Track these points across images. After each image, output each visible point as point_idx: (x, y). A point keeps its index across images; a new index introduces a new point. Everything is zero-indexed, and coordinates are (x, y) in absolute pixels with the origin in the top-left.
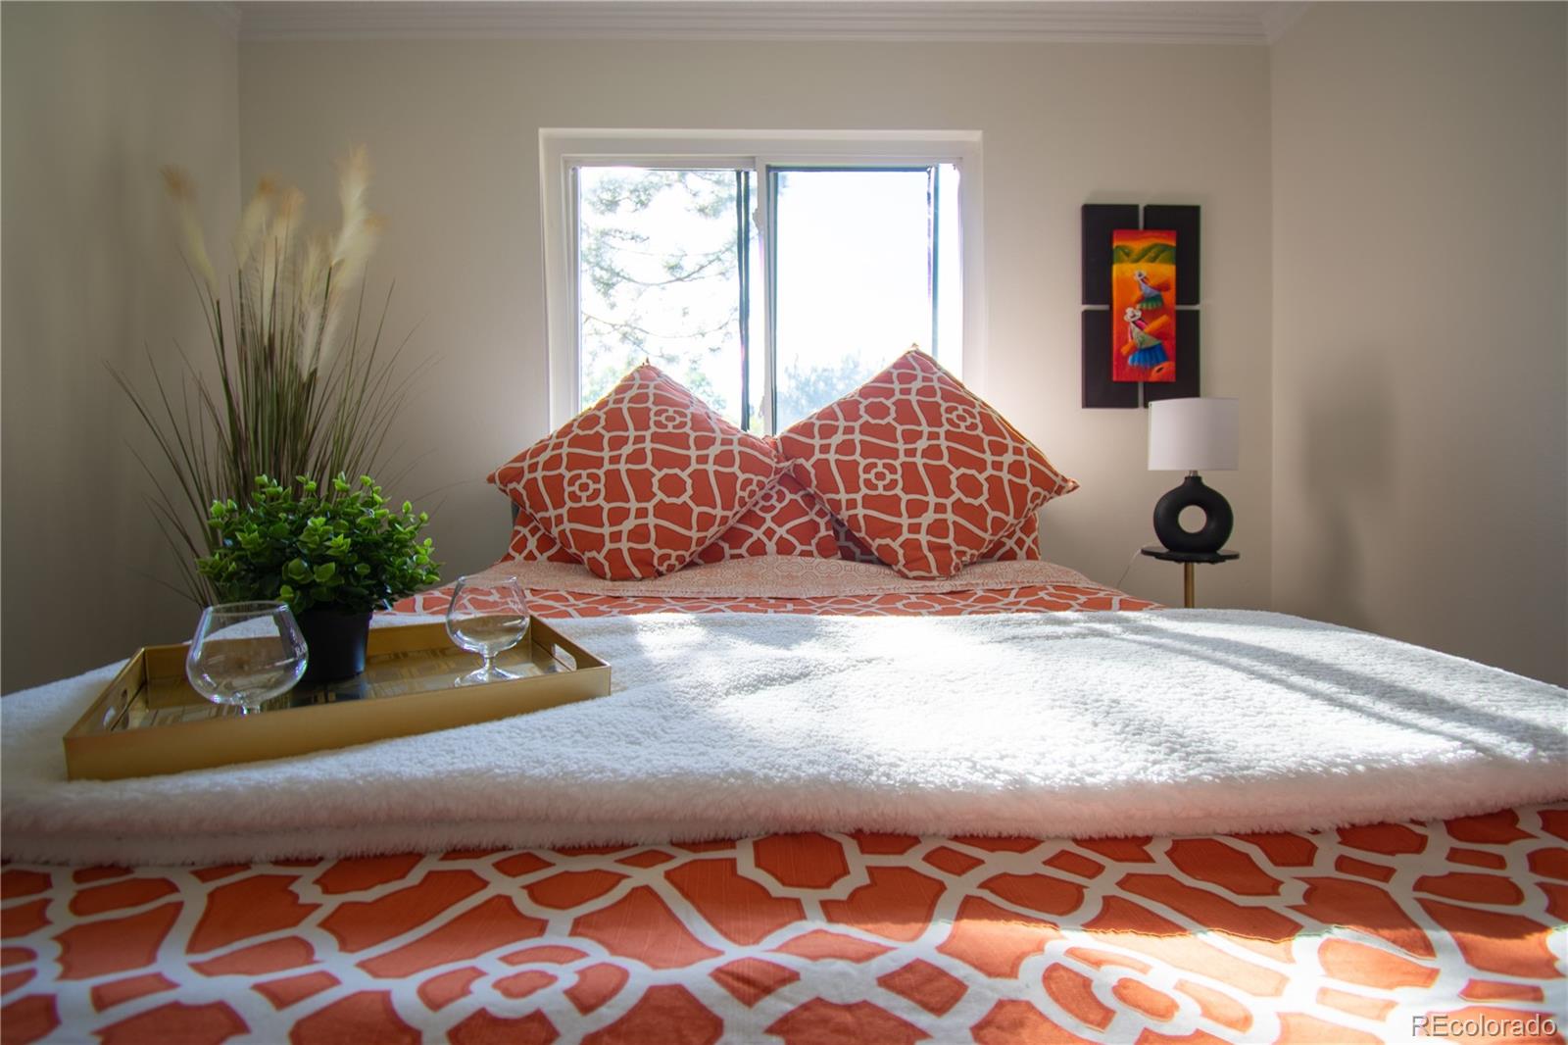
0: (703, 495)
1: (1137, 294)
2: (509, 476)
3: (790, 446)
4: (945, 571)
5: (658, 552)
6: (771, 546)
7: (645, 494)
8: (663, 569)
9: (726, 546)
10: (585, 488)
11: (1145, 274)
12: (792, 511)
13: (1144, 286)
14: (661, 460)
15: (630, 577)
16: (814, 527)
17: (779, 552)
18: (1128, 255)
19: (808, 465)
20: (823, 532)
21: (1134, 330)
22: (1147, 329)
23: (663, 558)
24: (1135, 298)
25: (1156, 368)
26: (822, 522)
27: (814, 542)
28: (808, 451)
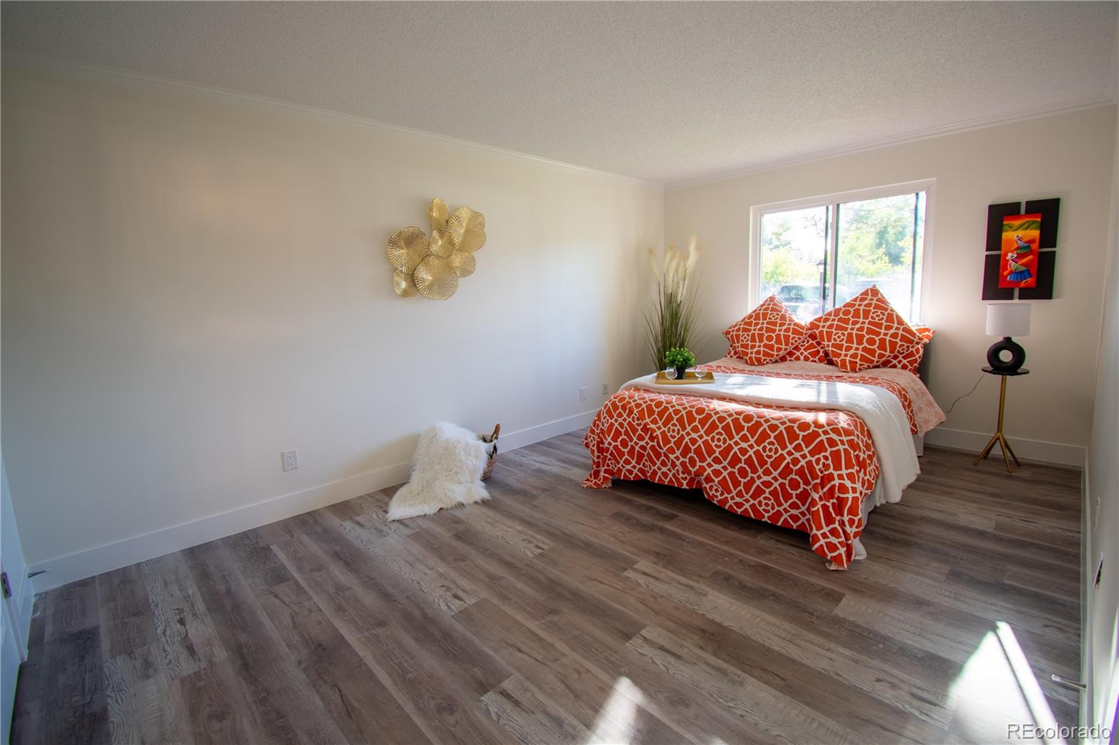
0: (778, 341)
1: (1016, 246)
2: (727, 333)
3: (813, 325)
4: (853, 370)
5: (763, 358)
6: (802, 358)
7: (761, 341)
8: (765, 363)
9: (788, 357)
10: (745, 338)
11: (1020, 236)
12: (812, 346)
13: (1019, 242)
14: (768, 330)
15: (754, 365)
16: (818, 352)
17: (805, 360)
18: (1011, 228)
19: (817, 332)
20: (821, 354)
21: (1013, 263)
22: (1020, 263)
23: (764, 360)
24: (1013, 248)
25: (1024, 281)
26: (821, 351)
27: (817, 357)
28: (818, 327)
